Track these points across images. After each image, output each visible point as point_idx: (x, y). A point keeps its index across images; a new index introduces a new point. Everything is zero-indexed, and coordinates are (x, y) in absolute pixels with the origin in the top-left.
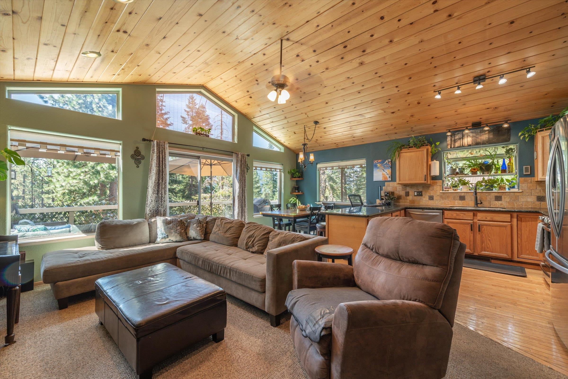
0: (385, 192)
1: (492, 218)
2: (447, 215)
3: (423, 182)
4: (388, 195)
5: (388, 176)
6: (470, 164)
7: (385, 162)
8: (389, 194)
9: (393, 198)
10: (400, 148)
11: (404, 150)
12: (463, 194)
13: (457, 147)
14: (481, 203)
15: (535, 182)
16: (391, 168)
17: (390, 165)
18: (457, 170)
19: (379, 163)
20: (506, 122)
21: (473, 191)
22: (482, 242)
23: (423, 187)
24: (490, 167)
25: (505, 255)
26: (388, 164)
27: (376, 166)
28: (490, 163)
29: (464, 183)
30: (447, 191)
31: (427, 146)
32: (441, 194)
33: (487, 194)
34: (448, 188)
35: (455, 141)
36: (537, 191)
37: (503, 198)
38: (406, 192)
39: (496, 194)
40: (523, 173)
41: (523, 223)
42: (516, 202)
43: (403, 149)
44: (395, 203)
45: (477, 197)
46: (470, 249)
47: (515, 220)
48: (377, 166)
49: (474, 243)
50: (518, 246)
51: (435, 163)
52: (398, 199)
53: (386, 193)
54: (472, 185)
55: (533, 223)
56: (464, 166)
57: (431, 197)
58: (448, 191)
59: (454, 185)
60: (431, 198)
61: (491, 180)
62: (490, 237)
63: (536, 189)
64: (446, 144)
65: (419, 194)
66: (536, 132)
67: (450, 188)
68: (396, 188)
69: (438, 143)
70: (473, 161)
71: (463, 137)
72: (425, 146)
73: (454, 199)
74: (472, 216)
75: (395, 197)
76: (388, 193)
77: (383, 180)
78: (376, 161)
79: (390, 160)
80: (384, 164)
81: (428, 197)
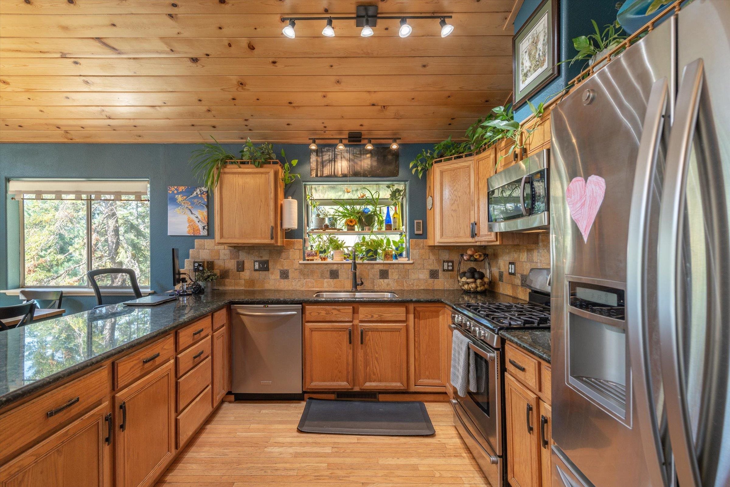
0: (195, 262)
1: (381, 315)
2: (310, 313)
3: (268, 241)
4: (201, 268)
5: (200, 226)
6: (344, 212)
7: (195, 193)
8: (203, 267)
9: (209, 277)
10: (221, 161)
11: (231, 168)
12: (335, 267)
13: (327, 176)
14: (362, 283)
15: (428, 248)
16: (208, 206)
17: (206, 200)
18: (327, 222)
19: (181, 193)
20: (395, 140)
21: (350, 261)
22: (366, 364)
23: (271, 253)
24: (372, 218)
25: (399, 384)
26: (201, 198)
27: (174, 200)
28: (372, 212)
29: (338, 247)
30: (311, 260)
31: (275, 165)
32: (301, 267)
33: (369, 267)
34: (313, 255)
35: (323, 164)
36: (431, 261)
37: (390, 273)
38: (238, 262)
39: (382, 267)
40: (414, 231)
41: (422, 322)
42: (406, 281)
43: (229, 166)
44: (215, 288)
45: (355, 273)
46: (347, 381)
47: (411, 316)
48: (177, 199)
49: (353, 369)
50: (416, 364)
51: (290, 202)
52: (223, 278)
53: (196, 265)
54: (348, 250)
55: (434, 320)
56: (337, 214)
57: (284, 273)
58: (313, 260)
59: (322, 248)
60: (285, 275)
61: (374, 241)
62: (377, 353)
63: (429, 258)
64: (309, 168)
65: (263, 265)
66: (432, 164)
67: (316, 256)
68: (218, 252)
69: (295, 162)
70: (348, 207)
71: (334, 158)
72: (272, 165)
73: (323, 277)
74: (351, 314)
75: (215, 275)
76: (200, 265)
77: (189, 235)
78: (173, 188)
79: (204, 189)
80: (192, 196)
81: (278, 273)
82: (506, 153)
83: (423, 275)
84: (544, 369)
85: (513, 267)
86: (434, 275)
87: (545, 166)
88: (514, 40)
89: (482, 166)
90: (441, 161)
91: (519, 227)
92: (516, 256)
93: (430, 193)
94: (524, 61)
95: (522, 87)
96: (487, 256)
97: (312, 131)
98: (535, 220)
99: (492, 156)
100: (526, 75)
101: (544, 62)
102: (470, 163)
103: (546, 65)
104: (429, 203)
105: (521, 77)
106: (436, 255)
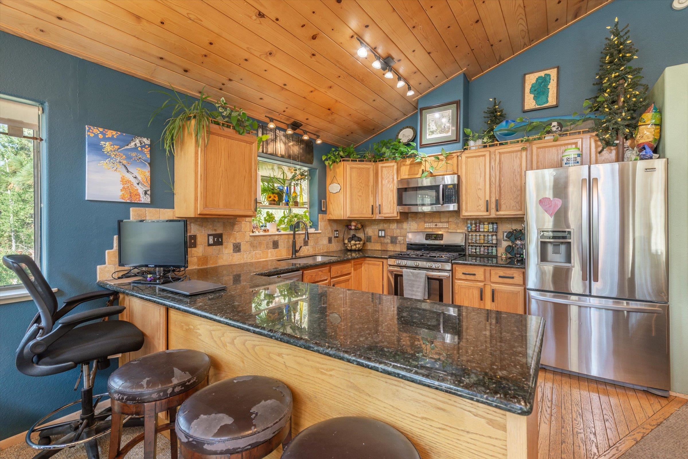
1: (342, 271)
2: (306, 277)
3: (251, 213)
5: (141, 190)
7: (133, 144)
12: (275, 238)
15: (327, 221)
16: (150, 164)
17: (148, 156)
19: (109, 139)
23: (224, 224)
27: (96, 148)
32: (251, 239)
35: (267, 142)
36: (329, 231)
40: (321, 208)
45: (295, 242)
47: (353, 269)
48: (103, 148)
60: (237, 248)
63: (327, 229)
65: (217, 239)
66: (340, 161)
71: (275, 139)
73: (267, 247)
74: (328, 273)
77: (123, 201)
78: (96, 130)
79: (147, 141)
80: (128, 147)
81: (231, 247)
82: (410, 167)
83: (325, 241)
84: (489, 272)
85: (383, 232)
86: (330, 241)
87: (456, 182)
88: (422, 110)
89: (385, 171)
90: (349, 161)
91: (435, 210)
92: (386, 226)
93: (336, 182)
94: (430, 125)
95: (428, 137)
96: (362, 226)
97: (271, 111)
98: (449, 207)
99: (395, 167)
100: (433, 132)
101: (448, 131)
102: (369, 166)
103: (450, 134)
104: (333, 188)
105: (427, 132)
106: (331, 226)
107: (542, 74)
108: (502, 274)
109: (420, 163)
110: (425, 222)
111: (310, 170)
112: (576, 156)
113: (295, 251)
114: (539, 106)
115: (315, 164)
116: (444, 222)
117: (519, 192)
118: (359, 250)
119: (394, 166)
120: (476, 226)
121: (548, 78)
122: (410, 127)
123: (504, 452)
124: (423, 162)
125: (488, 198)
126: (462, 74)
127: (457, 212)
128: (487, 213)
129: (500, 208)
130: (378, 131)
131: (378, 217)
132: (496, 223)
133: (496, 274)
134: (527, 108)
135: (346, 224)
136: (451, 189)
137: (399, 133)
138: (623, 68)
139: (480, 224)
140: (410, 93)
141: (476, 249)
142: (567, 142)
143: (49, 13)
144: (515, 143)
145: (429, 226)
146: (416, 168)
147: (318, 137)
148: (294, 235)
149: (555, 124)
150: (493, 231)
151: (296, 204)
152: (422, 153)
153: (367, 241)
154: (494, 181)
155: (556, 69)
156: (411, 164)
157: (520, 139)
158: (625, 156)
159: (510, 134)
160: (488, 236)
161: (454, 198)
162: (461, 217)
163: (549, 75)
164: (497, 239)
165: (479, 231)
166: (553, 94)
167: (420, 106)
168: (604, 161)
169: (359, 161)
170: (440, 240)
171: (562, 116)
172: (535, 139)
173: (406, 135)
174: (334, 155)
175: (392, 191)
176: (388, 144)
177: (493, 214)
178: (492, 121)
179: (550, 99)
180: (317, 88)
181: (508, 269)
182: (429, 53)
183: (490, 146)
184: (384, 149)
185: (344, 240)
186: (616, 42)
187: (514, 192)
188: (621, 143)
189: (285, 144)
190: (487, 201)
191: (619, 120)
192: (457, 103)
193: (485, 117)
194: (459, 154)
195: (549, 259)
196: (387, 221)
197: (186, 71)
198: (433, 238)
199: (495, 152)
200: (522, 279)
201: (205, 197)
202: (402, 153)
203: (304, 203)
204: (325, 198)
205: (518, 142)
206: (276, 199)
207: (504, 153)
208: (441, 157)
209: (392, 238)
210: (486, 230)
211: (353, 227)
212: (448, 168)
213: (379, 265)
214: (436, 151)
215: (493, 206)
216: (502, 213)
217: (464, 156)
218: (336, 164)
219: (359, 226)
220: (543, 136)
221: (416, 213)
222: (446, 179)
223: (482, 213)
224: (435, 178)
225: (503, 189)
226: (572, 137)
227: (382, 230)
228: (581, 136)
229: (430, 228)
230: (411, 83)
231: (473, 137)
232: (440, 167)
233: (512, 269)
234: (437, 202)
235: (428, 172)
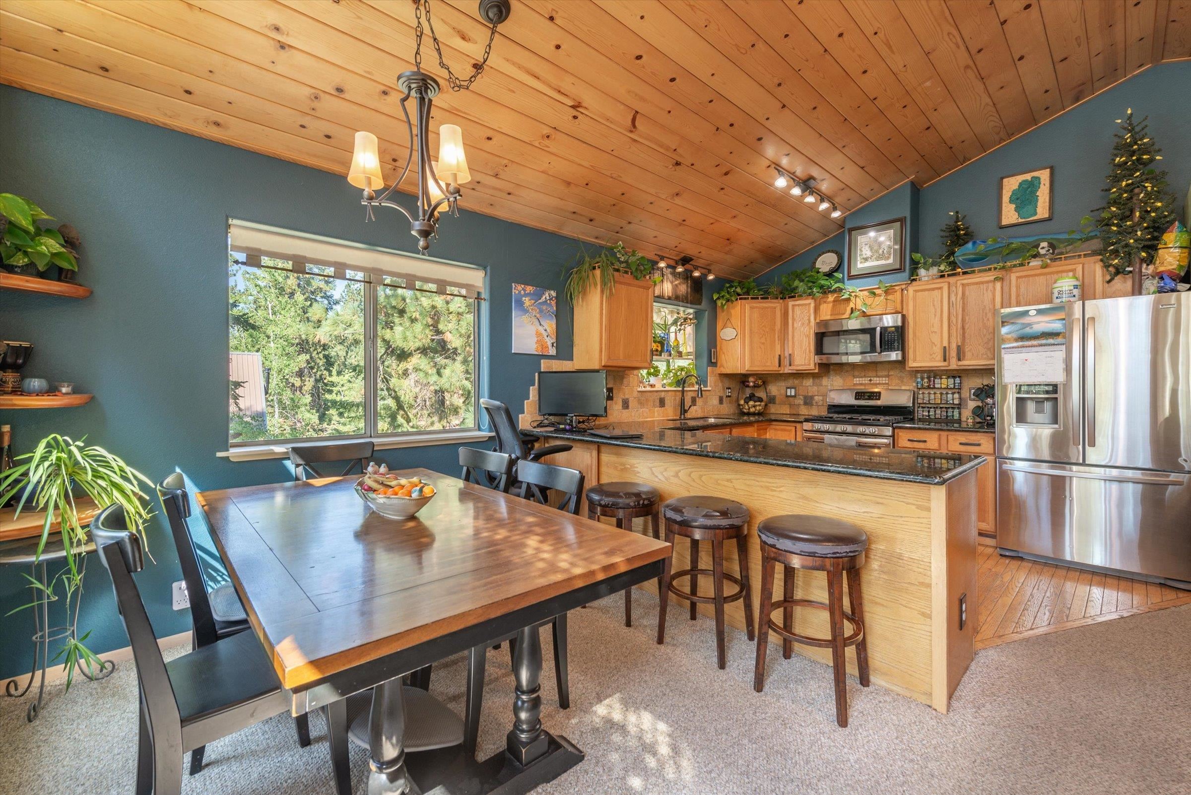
3: (647, 365)
5: (549, 342)
7: (544, 297)
11: (618, 276)
12: (663, 395)
15: (719, 376)
16: (556, 317)
17: (555, 309)
19: (528, 295)
23: (615, 377)
26: (550, 305)
32: (639, 395)
36: (719, 388)
39: (692, 394)
40: (711, 359)
48: (522, 303)
60: (626, 404)
63: (719, 385)
65: (609, 394)
73: (654, 405)
77: (537, 353)
78: (520, 287)
79: (553, 294)
80: (541, 301)
81: (621, 403)
82: (834, 306)
83: (715, 401)
84: (946, 437)
85: (793, 391)
86: (721, 401)
87: (900, 324)
88: (851, 230)
89: (798, 311)
90: (748, 298)
91: (869, 359)
92: (796, 382)
93: (730, 325)
94: (863, 249)
95: (860, 266)
96: (764, 383)
97: (662, 248)
98: (890, 356)
99: (812, 305)
100: (866, 259)
101: (888, 258)
102: (776, 305)
103: (891, 261)
104: (727, 333)
105: (859, 258)
106: (722, 382)
107: (1028, 177)
108: (963, 440)
109: (848, 300)
110: (854, 377)
111: (695, 312)
112: (1072, 288)
113: (684, 411)
114: (1023, 220)
115: (704, 305)
116: (882, 377)
117: (991, 335)
118: (759, 414)
119: (810, 304)
120: (930, 381)
121: (1036, 182)
122: (833, 251)
123: (929, 526)
124: (852, 298)
125: (945, 344)
126: (909, 184)
127: (902, 363)
128: (946, 364)
129: (964, 356)
130: (786, 258)
131: (787, 370)
132: (959, 377)
133: (956, 440)
134: (1005, 222)
135: (742, 379)
136: (893, 332)
137: (816, 260)
138: (1138, 173)
139: (935, 378)
140: (836, 214)
141: (929, 412)
142: (1061, 268)
143: (500, 190)
144: (985, 270)
145: (861, 382)
146: (842, 306)
147: (710, 271)
148: (683, 391)
149: (1044, 244)
150: (954, 388)
151: (680, 354)
152: (850, 287)
153: (770, 403)
154: (954, 322)
155: (1048, 170)
156: (834, 301)
157: (992, 266)
158: (1144, 287)
159: (979, 258)
160: (947, 393)
161: (896, 344)
162: (907, 369)
163: (1038, 178)
164: (960, 398)
165: (934, 388)
166: (1044, 202)
167: (848, 225)
168: (1114, 292)
169: (762, 298)
170: (876, 399)
171: (1055, 234)
172: (1015, 266)
173: (827, 261)
174: (728, 292)
175: (808, 336)
176: (802, 276)
177: (954, 365)
178: (952, 242)
179: (1039, 210)
180: (719, 219)
181: (973, 434)
182: (862, 168)
183: (949, 275)
184: (797, 283)
185: (738, 400)
186: (1128, 141)
187: (985, 336)
188: (1137, 270)
189: (672, 283)
190: (945, 348)
191: (1132, 241)
192: (902, 220)
193: (942, 237)
194: (903, 287)
195: (1029, 420)
196: (800, 375)
197: (591, 220)
198: (866, 397)
199: (956, 283)
200: (992, 446)
201: (609, 347)
202: (822, 287)
203: (689, 354)
204: (715, 347)
205: (990, 269)
206: (659, 349)
207: (968, 284)
208: (877, 292)
209: (805, 397)
210: (943, 386)
211: (751, 384)
212: (888, 305)
213: (790, 431)
214: (872, 283)
215: (954, 353)
216: (969, 362)
217: (911, 289)
218: (730, 303)
219: (760, 382)
220: (1027, 261)
221: (841, 365)
222: (885, 320)
223: (938, 363)
224: (870, 319)
225: (967, 331)
226: (1068, 262)
227: (791, 388)
228: (1082, 259)
229: (861, 384)
230: (837, 200)
231: (925, 263)
232: (876, 305)
233: (979, 434)
234: (873, 349)
235: (859, 310)
